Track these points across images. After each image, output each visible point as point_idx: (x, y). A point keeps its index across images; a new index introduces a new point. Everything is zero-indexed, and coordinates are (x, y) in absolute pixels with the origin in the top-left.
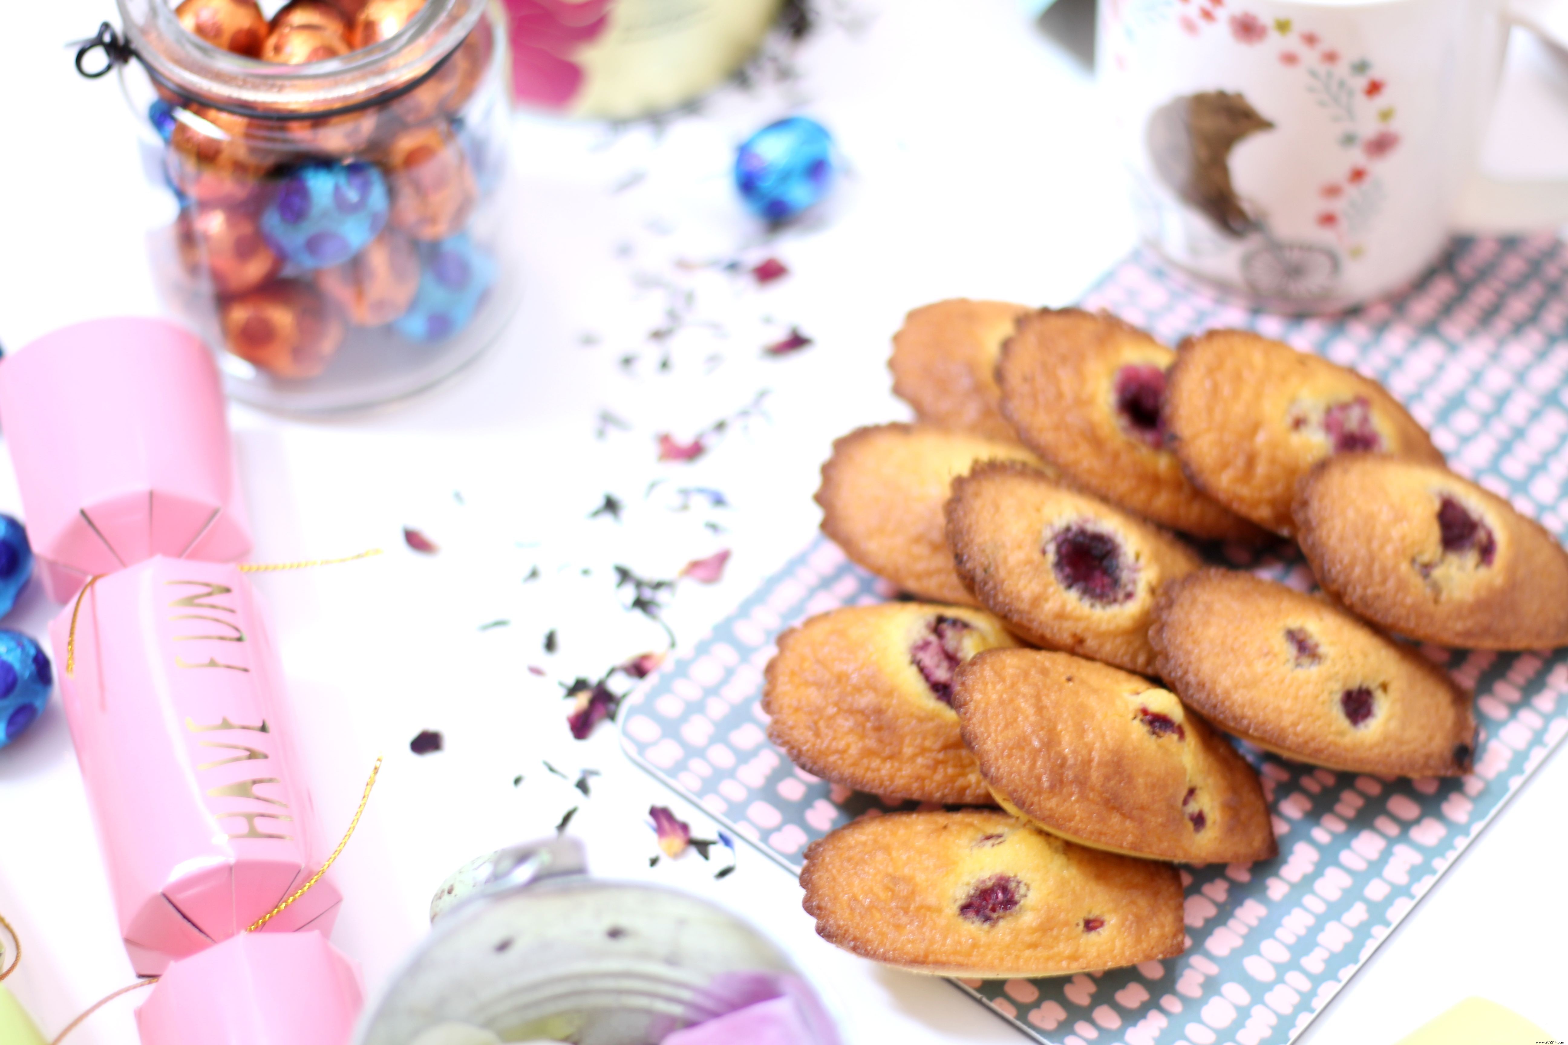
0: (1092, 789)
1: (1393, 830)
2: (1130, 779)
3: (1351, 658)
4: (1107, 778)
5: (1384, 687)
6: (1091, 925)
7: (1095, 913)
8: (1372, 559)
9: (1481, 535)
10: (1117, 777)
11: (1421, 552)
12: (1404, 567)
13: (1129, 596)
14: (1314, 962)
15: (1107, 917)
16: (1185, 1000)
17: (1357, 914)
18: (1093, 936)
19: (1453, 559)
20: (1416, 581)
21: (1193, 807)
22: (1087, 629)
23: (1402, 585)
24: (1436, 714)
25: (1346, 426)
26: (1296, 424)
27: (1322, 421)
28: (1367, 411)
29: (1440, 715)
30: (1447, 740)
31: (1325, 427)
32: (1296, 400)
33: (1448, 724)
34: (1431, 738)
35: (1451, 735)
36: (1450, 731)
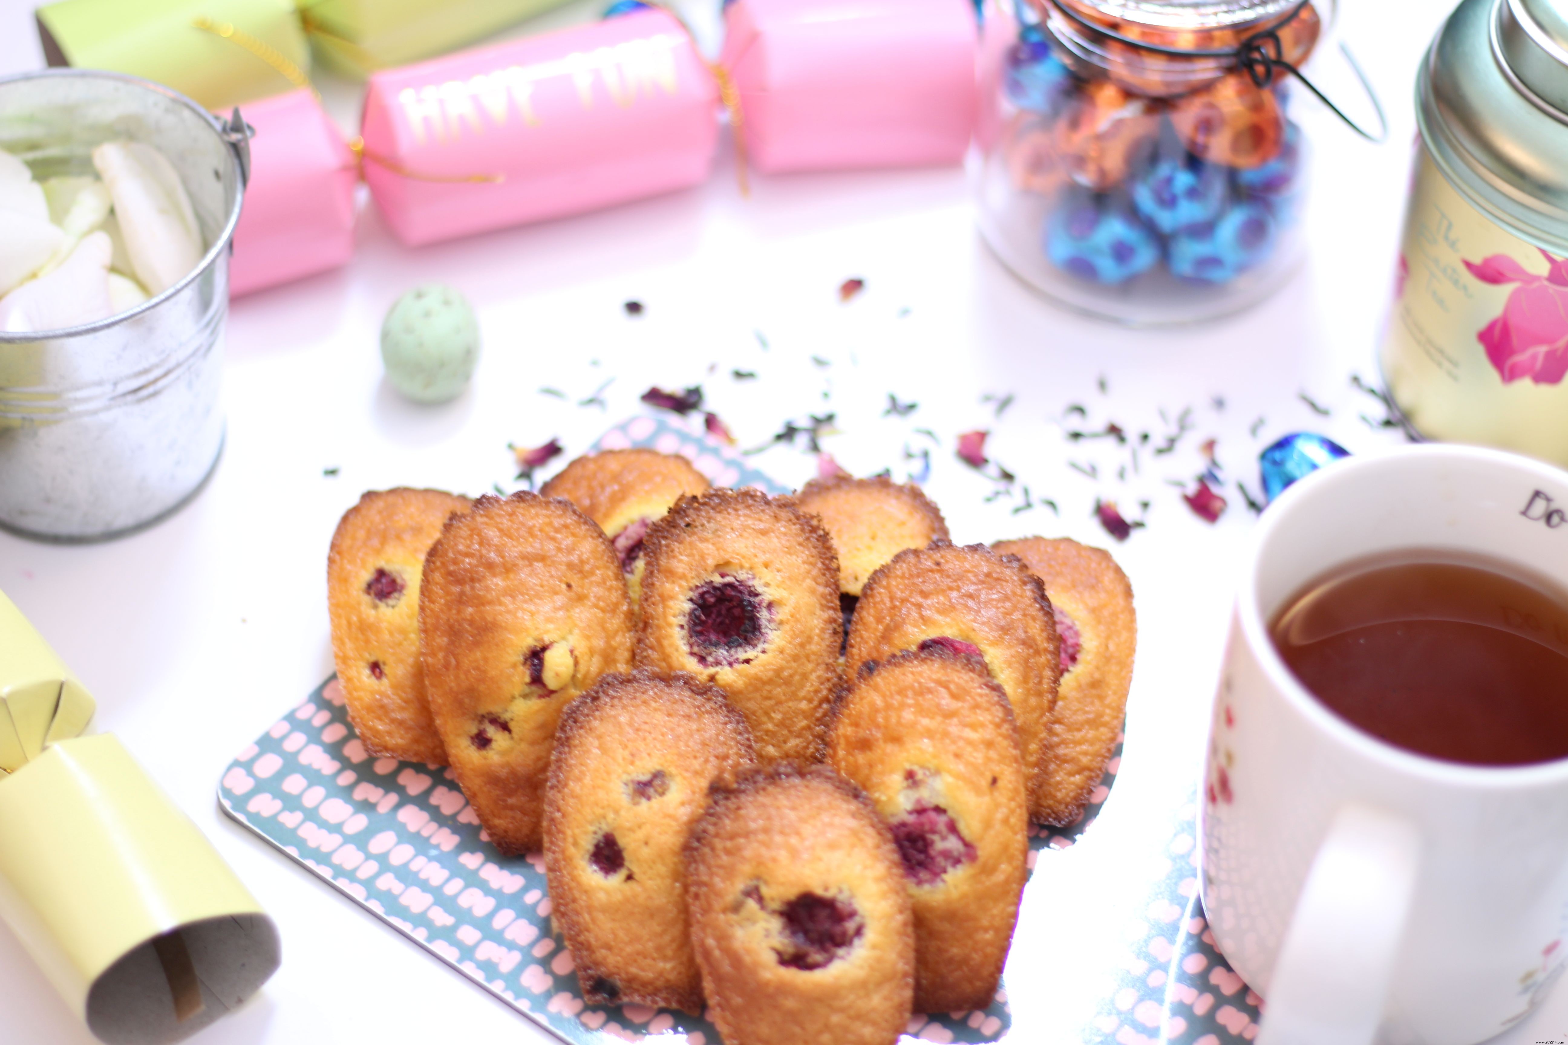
0: (459, 612)
1: (540, 951)
2: (477, 644)
3: (640, 827)
4: (472, 622)
5: (630, 877)
6: (375, 667)
7: (386, 669)
8: (747, 835)
9: (816, 957)
10: (476, 632)
11: (766, 883)
12: (746, 869)
13: (702, 660)
14: (387, 882)
15: (385, 681)
16: (351, 787)
17: (441, 918)
18: (367, 672)
19: (776, 924)
20: (740, 885)
21: (491, 731)
22: (659, 627)
23: (730, 873)
24: (638, 953)
25: (936, 838)
26: (910, 775)
27: (924, 803)
28: (963, 859)
29: (640, 959)
30: (615, 970)
31: (919, 807)
32: (937, 772)
33: (634, 970)
34: (609, 948)
35: (624, 975)
36: (627, 973)
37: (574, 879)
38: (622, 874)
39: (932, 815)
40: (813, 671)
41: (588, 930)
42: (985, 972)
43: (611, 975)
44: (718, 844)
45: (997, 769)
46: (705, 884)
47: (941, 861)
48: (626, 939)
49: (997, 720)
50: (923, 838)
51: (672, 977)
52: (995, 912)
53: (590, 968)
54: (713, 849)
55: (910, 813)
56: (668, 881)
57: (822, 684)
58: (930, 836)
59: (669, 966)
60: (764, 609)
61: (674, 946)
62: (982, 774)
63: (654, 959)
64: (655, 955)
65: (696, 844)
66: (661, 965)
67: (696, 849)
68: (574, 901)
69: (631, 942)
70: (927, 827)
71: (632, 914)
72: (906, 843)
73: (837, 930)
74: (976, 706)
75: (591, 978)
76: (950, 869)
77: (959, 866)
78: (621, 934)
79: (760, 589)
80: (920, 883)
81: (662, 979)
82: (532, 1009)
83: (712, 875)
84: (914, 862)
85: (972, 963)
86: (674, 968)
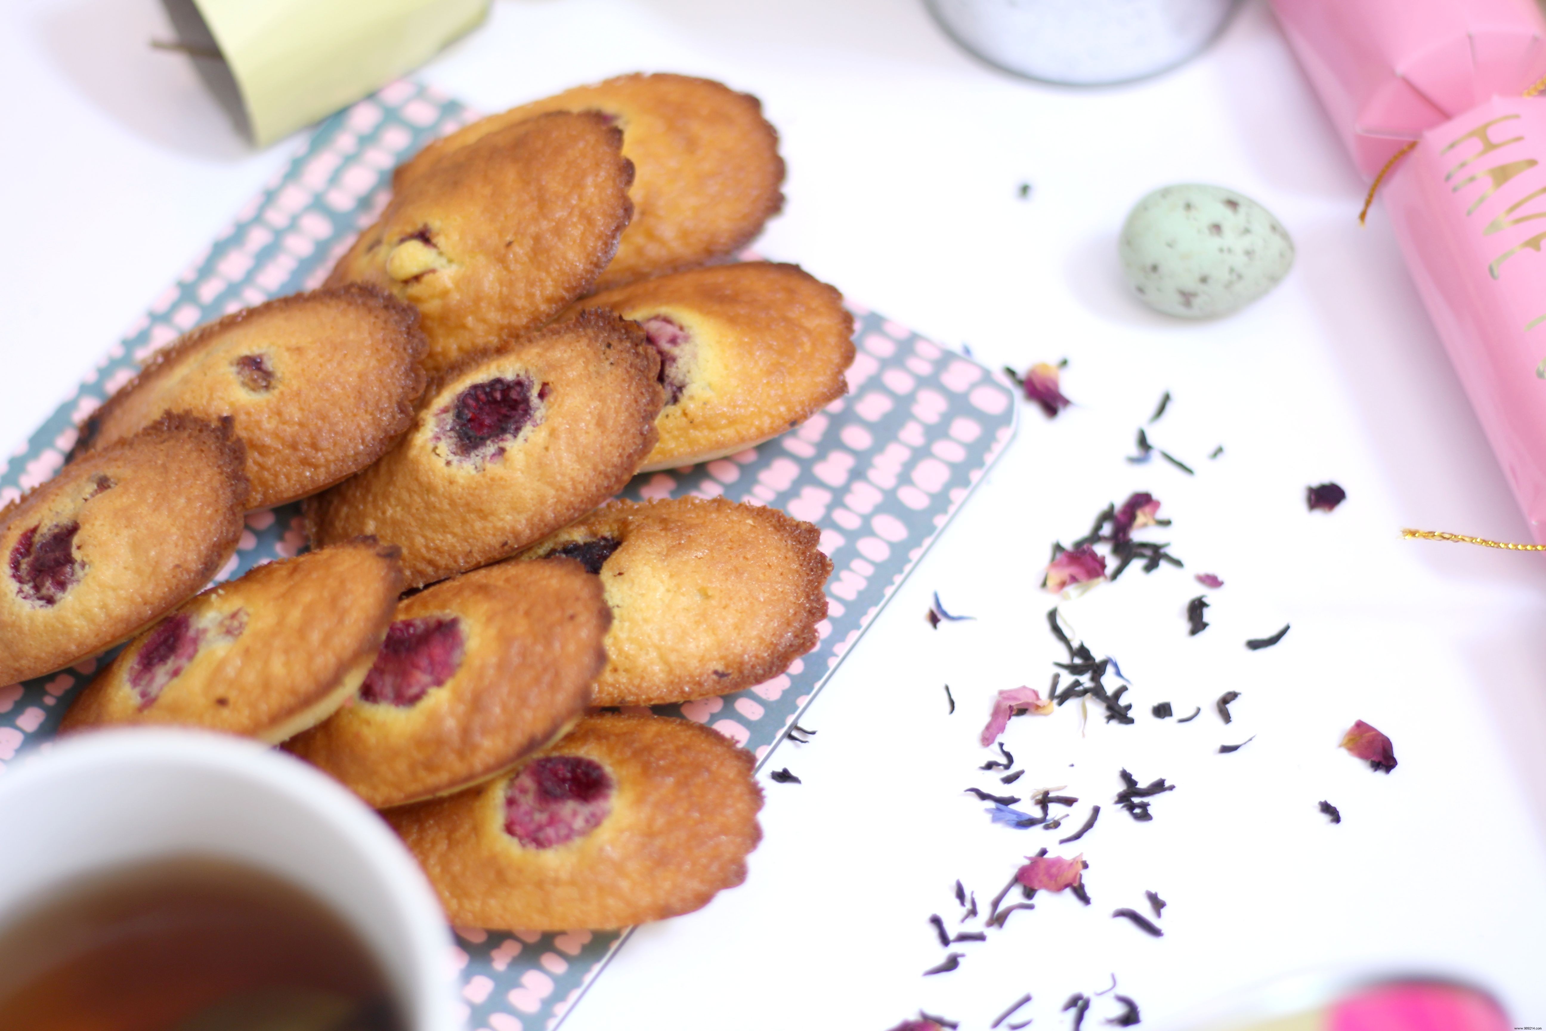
40: (454, 535)
57: (450, 555)
60: (496, 446)
62: (229, 687)
79: (521, 435)
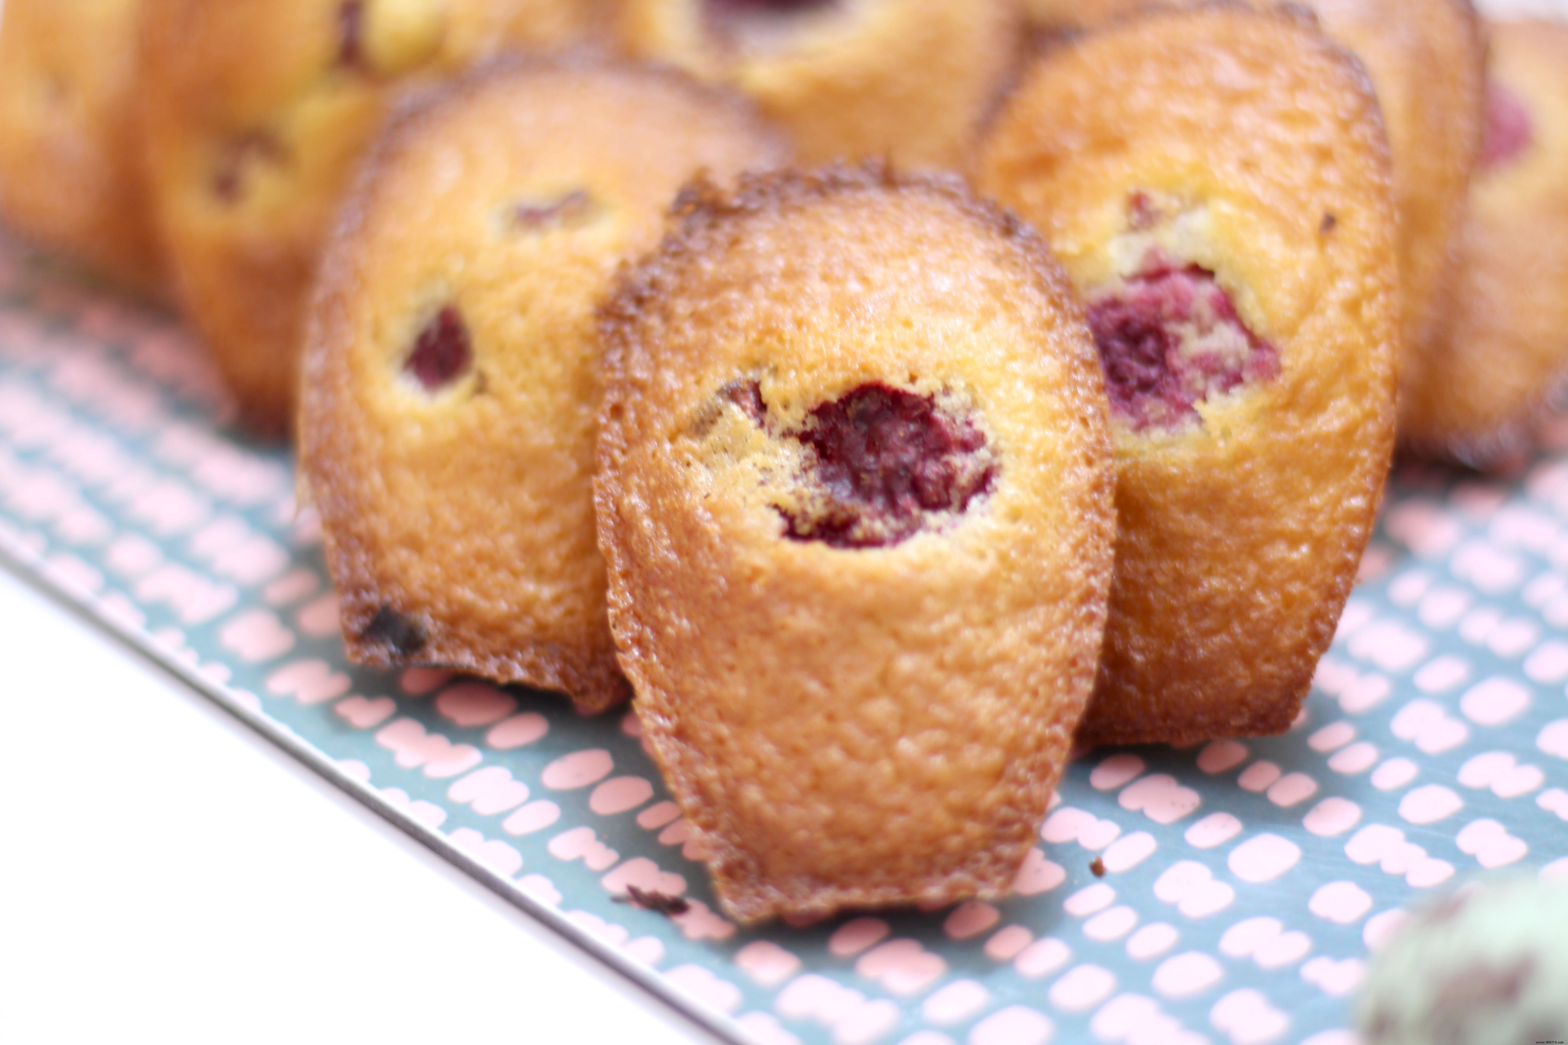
8: (747, 283)
9: (875, 519)
11: (777, 369)
12: (735, 347)
19: (789, 457)
20: (717, 380)
23: (698, 358)
24: (480, 557)
25: (1187, 331)
26: (1138, 202)
27: (1163, 257)
28: (1247, 376)
29: (481, 570)
30: (424, 595)
31: (1152, 266)
32: (1199, 199)
33: (465, 594)
34: (414, 543)
35: (441, 606)
36: (449, 602)
37: (363, 404)
38: (465, 384)
39: (1184, 282)
41: (374, 508)
42: (1286, 640)
43: (414, 604)
44: (681, 307)
45: (1337, 203)
46: (640, 386)
47: (1194, 375)
48: (456, 525)
49: (1343, 115)
50: (1156, 331)
51: (554, 615)
52: (1316, 501)
53: (368, 589)
54: (667, 316)
55: (1133, 279)
56: (564, 397)
58: (1171, 328)
59: (547, 592)
61: (564, 548)
62: (1302, 207)
63: (515, 574)
64: (519, 565)
65: (631, 310)
66: (529, 587)
67: (632, 319)
68: (356, 449)
69: (466, 532)
70: (1168, 308)
71: (474, 468)
72: (1118, 345)
73: (932, 469)
74: (1297, 84)
75: (367, 609)
76: (1214, 395)
77: (1236, 390)
78: (448, 515)
80: (1142, 425)
81: (530, 621)
82: (232, 683)
83: (657, 366)
84: (1133, 382)
85: (1254, 615)
86: (557, 600)
